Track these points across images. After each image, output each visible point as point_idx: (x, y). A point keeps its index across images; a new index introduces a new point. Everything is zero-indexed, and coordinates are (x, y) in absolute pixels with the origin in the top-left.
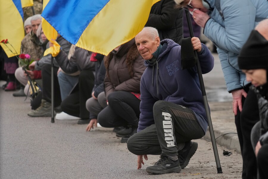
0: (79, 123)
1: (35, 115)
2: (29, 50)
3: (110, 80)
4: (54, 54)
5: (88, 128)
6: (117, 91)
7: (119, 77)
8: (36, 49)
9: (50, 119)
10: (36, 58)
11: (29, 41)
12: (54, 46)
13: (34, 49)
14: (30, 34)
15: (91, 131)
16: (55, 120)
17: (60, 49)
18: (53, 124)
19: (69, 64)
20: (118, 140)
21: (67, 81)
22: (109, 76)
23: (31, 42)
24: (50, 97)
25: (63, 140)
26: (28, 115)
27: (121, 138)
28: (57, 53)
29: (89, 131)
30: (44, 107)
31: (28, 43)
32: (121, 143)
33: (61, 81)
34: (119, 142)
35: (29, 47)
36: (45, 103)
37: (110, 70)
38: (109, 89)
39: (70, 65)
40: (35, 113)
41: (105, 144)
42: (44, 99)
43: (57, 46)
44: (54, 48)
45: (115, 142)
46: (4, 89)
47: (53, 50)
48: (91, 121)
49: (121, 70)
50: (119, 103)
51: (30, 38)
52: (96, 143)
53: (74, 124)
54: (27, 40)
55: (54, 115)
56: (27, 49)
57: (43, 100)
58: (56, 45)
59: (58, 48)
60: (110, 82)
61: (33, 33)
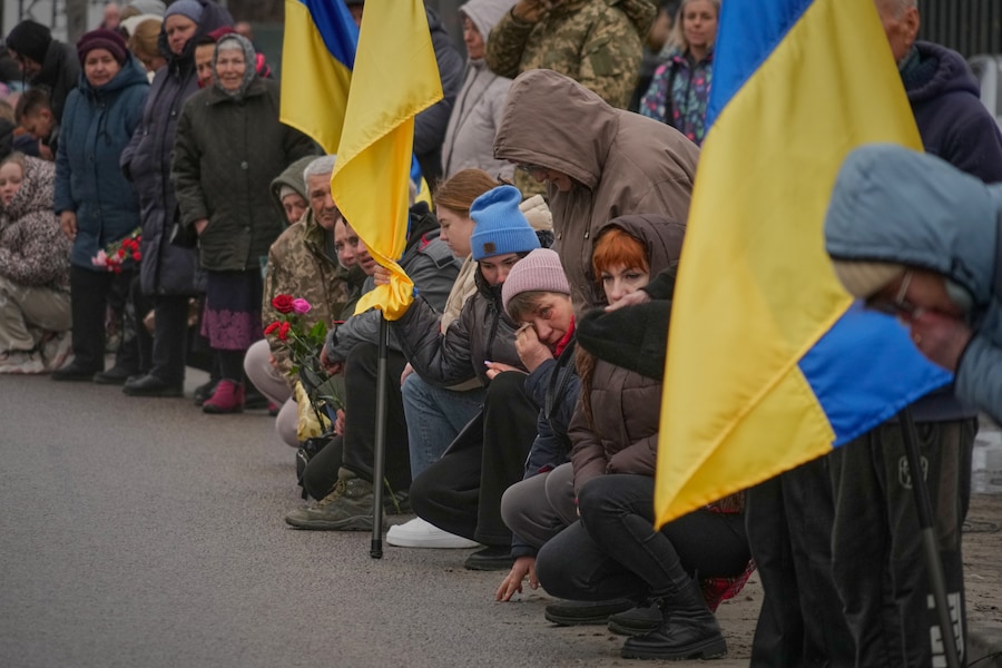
0: (471, 566)
1: (311, 523)
2: (298, 282)
3: (591, 422)
4: (390, 311)
5: (505, 590)
6: (614, 471)
7: (625, 417)
8: (323, 279)
9: (366, 541)
10: (320, 310)
11: (298, 249)
12: (393, 280)
13: (314, 278)
14: (305, 224)
15: (514, 602)
16: (384, 549)
17: (413, 295)
18: (377, 567)
19: (442, 351)
20: (611, 645)
21: (435, 407)
22: (589, 409)
23: (304, 251)
24: (371, 460)
25: (414, 636)
26: (288, 521)
27: (622, 640)
28: (401, 306)
29: (508, 600)
30: (345, 495)
31: (295, 255)
32: (621, 661)
33: (412, 408)
34: (615, 655)
35: (300, 271)
36: (350, 483)
37: (597, 389)
38: (585, 460)
39: (444, 357)
40: (312, 517)
41: (564, 662)
42: (349, 467)
43: (403, 283)
44: (391, 290)
45: (602, 653)
46: (199, 404)
47: (389, 295)
48: (518, 566)
49: (637, 390)
50: (620, 516)
51: (302, 237)
52: (530, 654)
53: (451, 568)
54: (293, 244)
55: (384, 528)
56: (290, 275)
57: (342, 471)
58: (400, 279)
59: (405, 291)
60: (592, 431)
61: (314, 222)
